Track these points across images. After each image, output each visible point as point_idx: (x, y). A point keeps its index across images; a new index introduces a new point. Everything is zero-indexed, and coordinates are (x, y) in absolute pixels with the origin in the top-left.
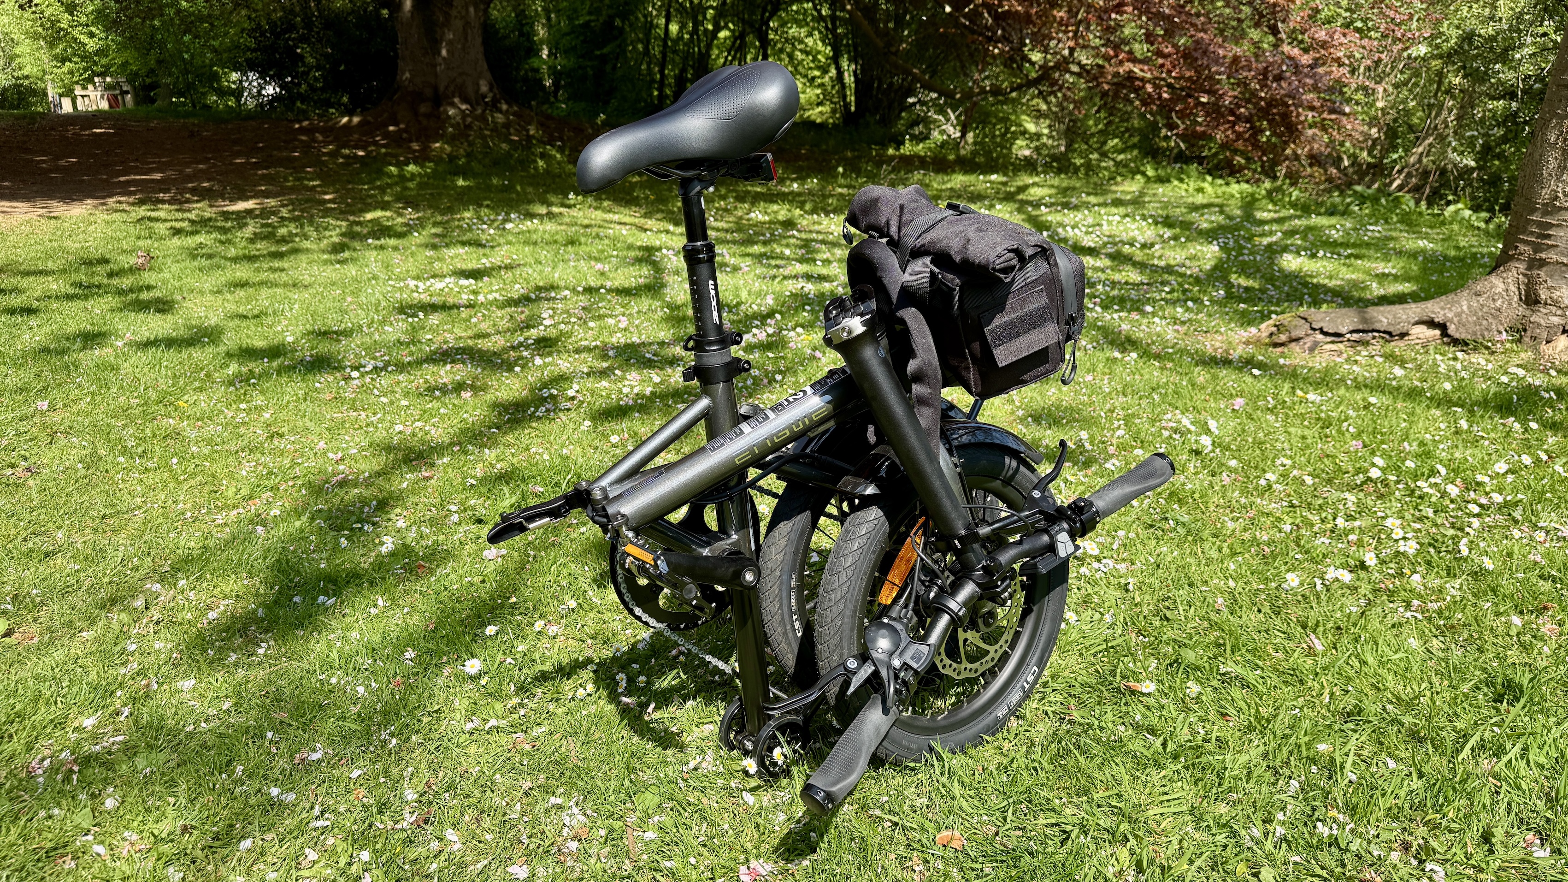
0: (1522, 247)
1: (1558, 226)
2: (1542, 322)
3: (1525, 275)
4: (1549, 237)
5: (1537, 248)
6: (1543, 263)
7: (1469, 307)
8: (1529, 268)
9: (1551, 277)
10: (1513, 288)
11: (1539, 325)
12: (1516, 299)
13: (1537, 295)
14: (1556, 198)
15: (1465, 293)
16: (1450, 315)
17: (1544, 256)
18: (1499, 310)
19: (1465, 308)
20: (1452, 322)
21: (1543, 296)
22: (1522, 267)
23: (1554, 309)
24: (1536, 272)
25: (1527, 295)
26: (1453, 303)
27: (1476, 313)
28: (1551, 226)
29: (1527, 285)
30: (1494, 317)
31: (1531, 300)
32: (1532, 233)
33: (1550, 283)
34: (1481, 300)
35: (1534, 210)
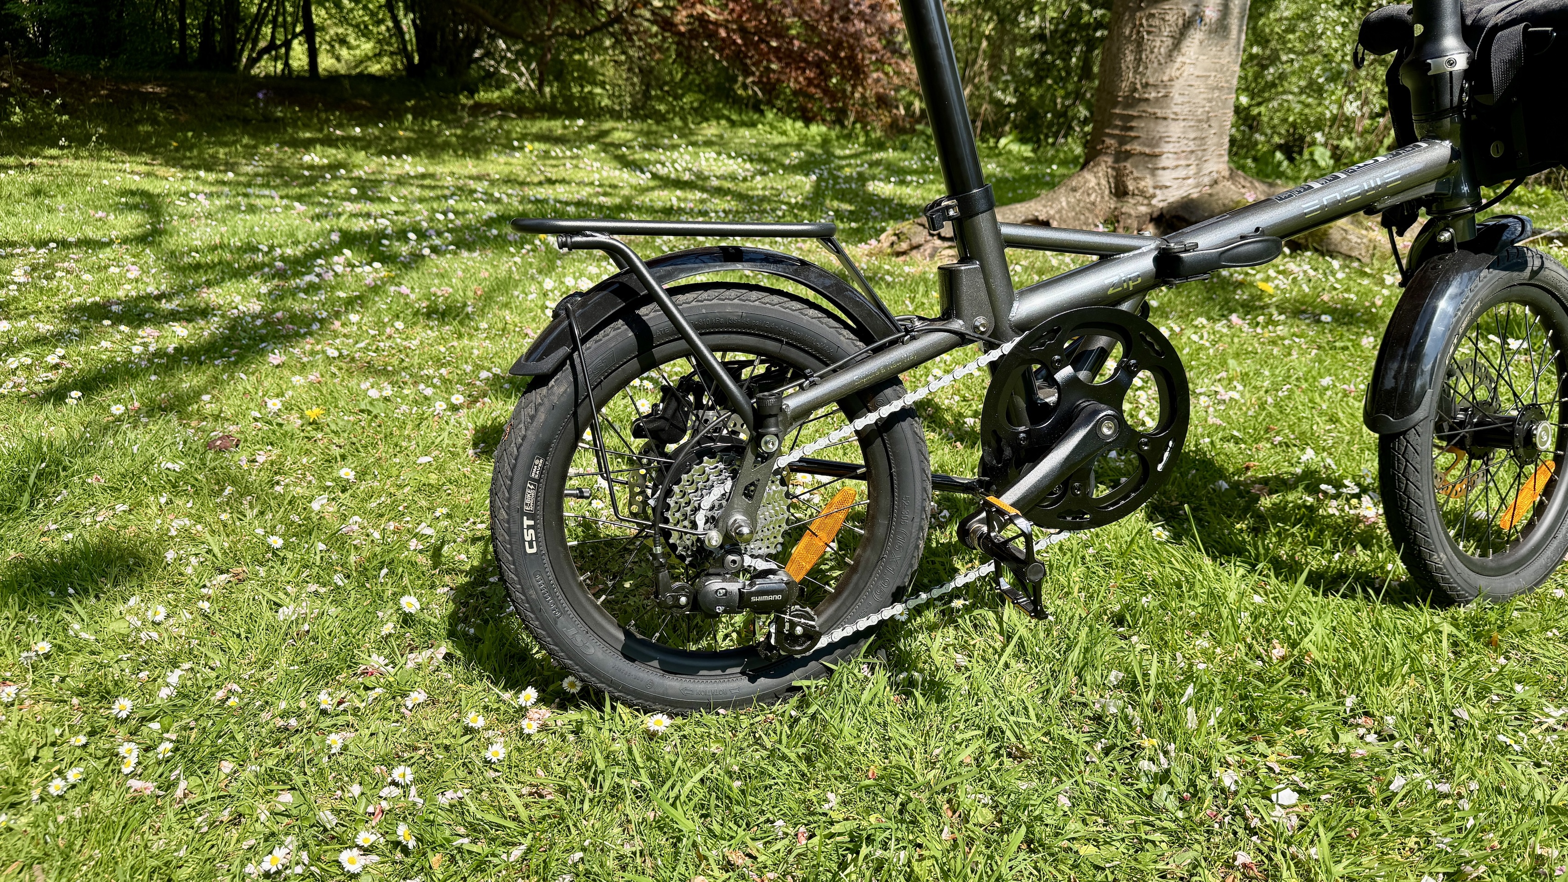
0: (1109, 141)
1: (1140, 117)
2: (1132, 212)
3: (1113, 168)
4: (1131, 128)
5: (1122, 141)
6: (1128, 155)
7: (1068, 203)
8: (1117, 161)
9: (1136, 167)
10: (1104, 182)
11: (1130, 215)
12: (1107, 192)
13: (1125, 187)
14: (1135, 90)
15: (1063, 190)
16: (1052, 212)
17: (1128, 147)
18: (1093, 204)
19: (1064, 204)
20: (1053, 218)
21: (1131, 188)
22: (1110, 160)
23: (1140, 199)
24: (1122, 165)
25: (1117, 187)
26: (1053, 200)
27: (1074, 209)
28: (1132, 118)
29: (1116, 178)
30: (1091, 211)
31: (1120, 192)
32: (1116, 127)
33: (1136, 174)
34: (1078, 195)
35: (1115, 104)
